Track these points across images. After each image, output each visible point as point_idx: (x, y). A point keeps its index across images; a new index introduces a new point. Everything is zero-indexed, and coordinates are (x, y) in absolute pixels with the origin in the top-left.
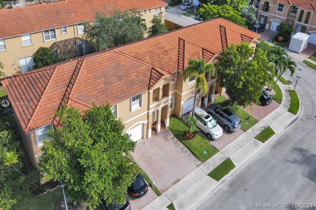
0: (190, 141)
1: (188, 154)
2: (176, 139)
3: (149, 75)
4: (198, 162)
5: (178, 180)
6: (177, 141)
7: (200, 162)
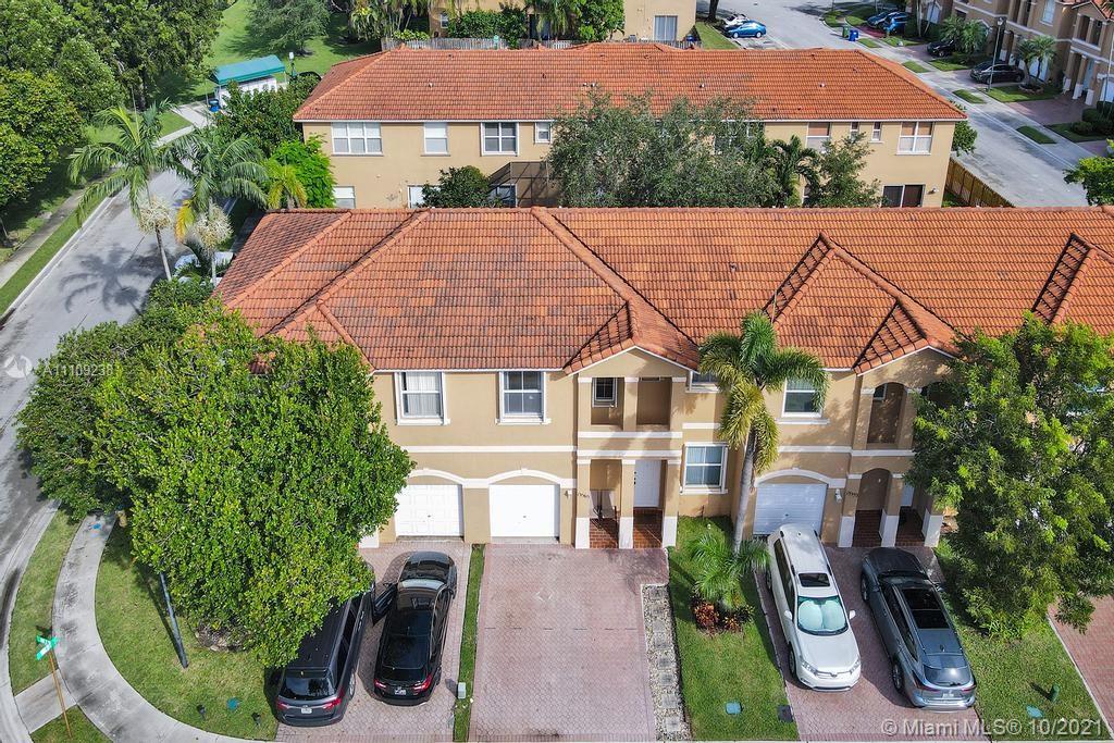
0: (703, 635)
1: (662, 674)
2: (663, 601)
3: (600, 321)
4: (674, 724)
5: (557, 735)
6: (659, 611)
7: (681, 728)
